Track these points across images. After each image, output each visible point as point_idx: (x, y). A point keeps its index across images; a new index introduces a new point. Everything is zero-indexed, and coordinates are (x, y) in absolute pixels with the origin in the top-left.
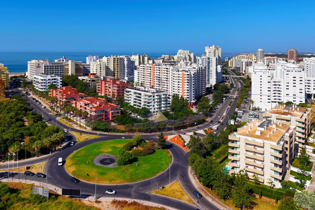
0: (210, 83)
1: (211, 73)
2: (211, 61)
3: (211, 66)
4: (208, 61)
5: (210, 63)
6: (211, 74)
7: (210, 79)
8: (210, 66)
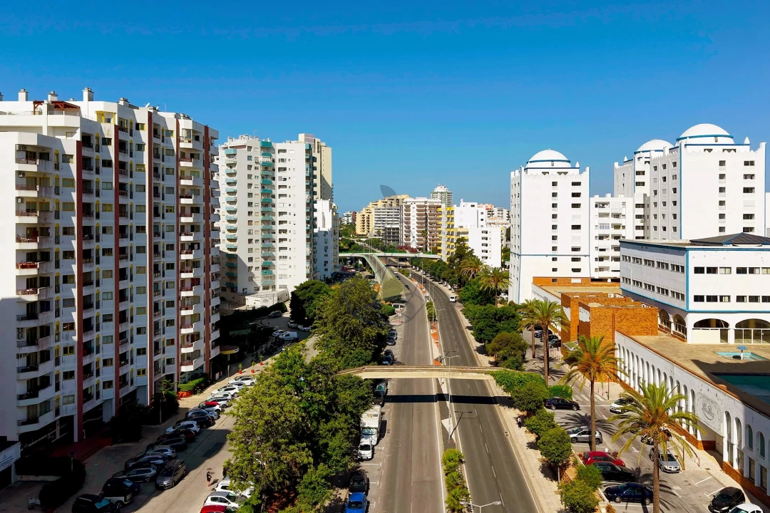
0: (278, 282)
1: (283, 227)
2: (278, 165)
3: (282, 191)
4: (261, 159)
5: (278, 174)
6: (283, 236)
7: (278, 263)
8: (277, 192)
